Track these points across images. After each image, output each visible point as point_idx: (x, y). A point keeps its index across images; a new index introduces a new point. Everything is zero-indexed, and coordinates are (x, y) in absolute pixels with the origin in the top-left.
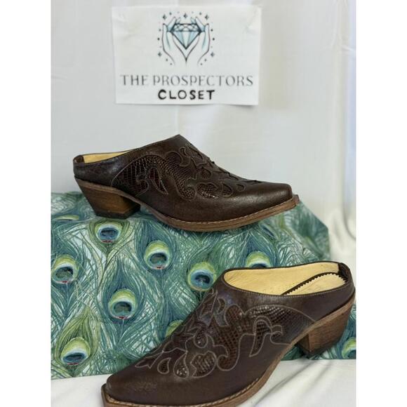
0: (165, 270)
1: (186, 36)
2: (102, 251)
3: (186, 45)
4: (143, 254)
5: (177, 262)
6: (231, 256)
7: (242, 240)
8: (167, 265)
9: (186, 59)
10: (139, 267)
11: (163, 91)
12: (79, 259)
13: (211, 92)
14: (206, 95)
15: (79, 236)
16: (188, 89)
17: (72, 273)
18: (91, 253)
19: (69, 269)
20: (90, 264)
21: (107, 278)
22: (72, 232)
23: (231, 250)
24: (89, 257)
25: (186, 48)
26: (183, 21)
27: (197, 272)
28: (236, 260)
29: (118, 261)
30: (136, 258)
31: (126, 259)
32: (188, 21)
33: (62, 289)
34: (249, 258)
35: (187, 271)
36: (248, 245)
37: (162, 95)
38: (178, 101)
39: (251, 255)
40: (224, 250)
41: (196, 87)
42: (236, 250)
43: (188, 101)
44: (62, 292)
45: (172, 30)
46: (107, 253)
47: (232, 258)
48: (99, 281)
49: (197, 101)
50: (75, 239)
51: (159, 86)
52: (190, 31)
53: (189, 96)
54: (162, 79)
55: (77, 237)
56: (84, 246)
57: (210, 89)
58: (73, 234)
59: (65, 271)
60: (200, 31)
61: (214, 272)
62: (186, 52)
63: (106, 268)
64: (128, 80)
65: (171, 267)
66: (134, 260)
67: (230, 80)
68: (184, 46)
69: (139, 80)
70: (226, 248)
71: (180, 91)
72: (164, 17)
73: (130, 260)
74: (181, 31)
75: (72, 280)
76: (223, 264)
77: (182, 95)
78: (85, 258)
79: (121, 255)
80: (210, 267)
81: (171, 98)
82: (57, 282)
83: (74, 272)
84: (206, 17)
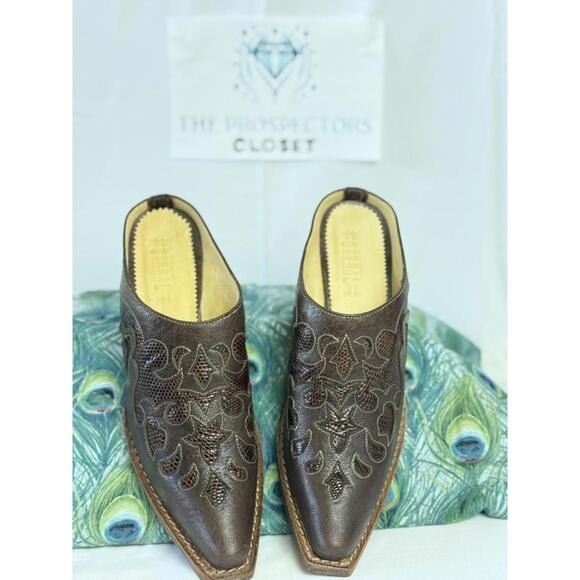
1: (275, 60)
9: (275, 93)
11: (240, 140)
12: (123, 376)
13: (310, 142)
14: (303, 146)
16: (278, 137)
17: (112, 397)
19: (108, 392)
22: (110, 336)
25: (275, 77)
26: (271, 38)
32: (278, 38)
33: (98, 421)
37: (240, 145)
38: (263, 155)
41: (290, 136)
43: (277, 154)
44: (97, 427)
45: (256, 52)
49: (290, 154)
50: (116, 347)
51: (235, 133)
52: (282, 53)
53: (279, 146)
55: (119, 344)
57: (310, 136)
58: (113, 339)
59: (102, 394)
60: (295, 53)
62: (275, 83)
64: (189, 123)
67: (339, 125)
69: (205, 124)
71: (266, 141)
74: (269, 53)
75: (113, 408)
77: (269, 145)
81: (253, 149)
82: (89, 412)
83: (115, 395)
84: (306, 34)
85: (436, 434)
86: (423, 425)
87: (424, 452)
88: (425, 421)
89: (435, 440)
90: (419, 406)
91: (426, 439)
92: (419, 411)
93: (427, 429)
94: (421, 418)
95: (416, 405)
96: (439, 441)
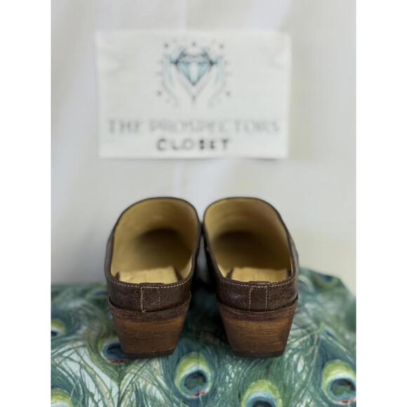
0: (206, 398)
1: (194, 70)
2: (112, 377)
3: (194, 80)
4: (173, 377)
5: (223, 383)
6: (300, 368)
7: (312, 344)
8: (207, 390)
9: (194, 98)
10: (169, 398)
11: (163, 140)
12: (76, 395)
13: (225, 141)
14: (219, 145)
15: (75, 357)
16: (196, 137)
18: (95, 381)
20: (94, 400)
22: (64, 352)
23: (298, 358)
24: (92, 388)
25: (194, 84)
27: (253, 396)
28: (308, 374)
29: (137, 392)
30: (164, 384)
31: (149, 386)
34: (325, 370)
35: (239, 396)
36: (320, 351)
37: (163, 145)
38: (182, 153)
39: (329, 366)
40: (288, 359)
41: (206, 135)
42: (306, 359)
43: (195, 152)
45: (176, 63)
46: (119, 380)
47: (302, 371)
49: (207, 153)
50: (69, 362)
51: (158, 134)
52: (200, 64)
53: (197, 145)
55: (72, 360)
56: (83, 371)
57: (223, 136)
58: (66, 355)
60: (212, 63)
61: (278, 395)
62: (194, 90)
63: (119, 404)
64: (117, 126)
65: (214, 391)
66: (160, 387)
67: (251, 127)
68: (191, 82)
69: (130, 126)
70: (291, 355)
71: (186, 141)
72: (166, 46)
73: (154, 388)
76: (290, 381)
77: (188, 144)
78: (86, 391)
79: (140, 380)
80: (270, 388)
81: (175, 148)
84: (222, 47)
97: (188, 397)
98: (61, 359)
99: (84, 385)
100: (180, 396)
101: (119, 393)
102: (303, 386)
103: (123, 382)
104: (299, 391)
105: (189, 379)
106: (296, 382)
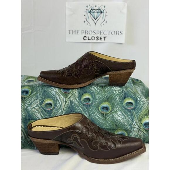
0: (90, 105)
2: (64, 97)
3: (96, 18)
4: (81, 98)
5: (95, 102)
6: (117, 99)
7: (122, 93)
8: (90, 103)
9: (95, 24)
10: (79, 103)
11: (85, 37)
12: (54, 100)
13: (105, 37)
14: (103, 39)
15: (54, 90)
16: (96, 36)
17: (52, 106)
18: (59, 97)
19: (50, 104)
20: (59, 102)
21: (66, 107)
22: (51, 89)
23: (117, 97)
24: (59, 99)
25: (95, 19)
26: (95, 8)
27: (103, 106)
28: (119, 101)
29: (70, 101)
30: (78, 100)
31: (74, 100)
32: (97, 8)
33: (48, 112)
35: (99, 106)
36: (124, 95)
37: (85, 38)
38: (91, 41)
39: (126, 99)
40: (114, 97)
41: (99, 35)
42: (119, 97)
43: (95, 41)
44: (47, 113)
45: (90, 12)
46: (66, 97)
47: (118, 100)
48: (63, 109)
49: (99, 41)
50: (53, 92)
51: (84, 35)
52: (98, 12)
53: (96, 39)
54: (85, 32)
55: (53, 91)
56: (56, 94)
57: (105, 36)
58: (52, 89)
59: (49, 105)
60: (101, 12)
61: (110, 106)
62: (95, 21)
63: (65, 103)
64: (71, 32)
65: (92, 103)
66: (77, 100)
67: (113, 33)
68: (95, 18)
69: (76, 32)
70: (115, 96)
71: (92, 37)
72: (87, 7)
73: (75, 101)
74: (94, 12)
75: (52, 108)
76: (114, 102)
78: (57, 99)
79: (71, 98)
80: (108, 104)
81: (89, 40)
82: (45, 109)
83: (52, 105)
84: (104, 7)
85: (139, 120)
86: (135, 118)
87: (135, 125)
88: (136, 117)
89: (139, 122)
90: (134, 113)
91: (136, 121)
92: (134, 114)
93: (136, 119)
94: (135, 116)
95: (133, 112)
96: (140, 122)
97: (84, 104)
98: (51, 90)
99: (56, 98)
100: (82, 103)
101: (66, 101)
102: (118, 104)
103: (67, 98)
104: (117, 105)
105: (85, 99)
106: (116, 102)
